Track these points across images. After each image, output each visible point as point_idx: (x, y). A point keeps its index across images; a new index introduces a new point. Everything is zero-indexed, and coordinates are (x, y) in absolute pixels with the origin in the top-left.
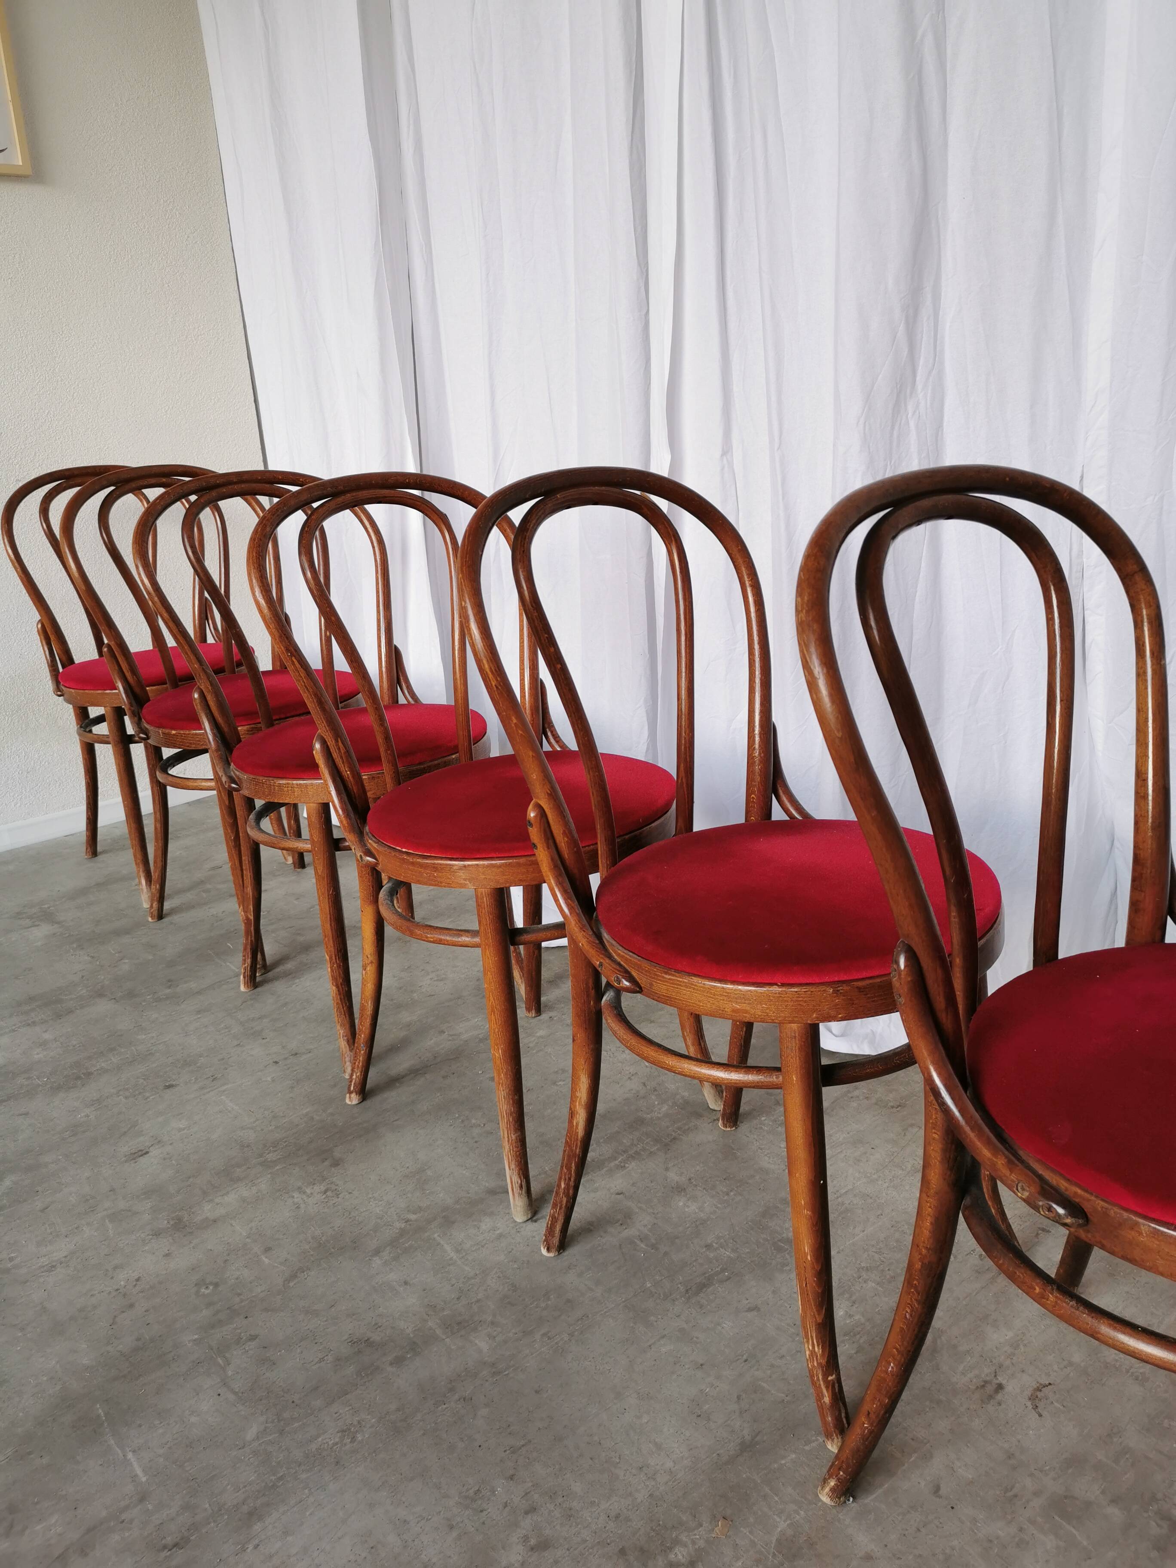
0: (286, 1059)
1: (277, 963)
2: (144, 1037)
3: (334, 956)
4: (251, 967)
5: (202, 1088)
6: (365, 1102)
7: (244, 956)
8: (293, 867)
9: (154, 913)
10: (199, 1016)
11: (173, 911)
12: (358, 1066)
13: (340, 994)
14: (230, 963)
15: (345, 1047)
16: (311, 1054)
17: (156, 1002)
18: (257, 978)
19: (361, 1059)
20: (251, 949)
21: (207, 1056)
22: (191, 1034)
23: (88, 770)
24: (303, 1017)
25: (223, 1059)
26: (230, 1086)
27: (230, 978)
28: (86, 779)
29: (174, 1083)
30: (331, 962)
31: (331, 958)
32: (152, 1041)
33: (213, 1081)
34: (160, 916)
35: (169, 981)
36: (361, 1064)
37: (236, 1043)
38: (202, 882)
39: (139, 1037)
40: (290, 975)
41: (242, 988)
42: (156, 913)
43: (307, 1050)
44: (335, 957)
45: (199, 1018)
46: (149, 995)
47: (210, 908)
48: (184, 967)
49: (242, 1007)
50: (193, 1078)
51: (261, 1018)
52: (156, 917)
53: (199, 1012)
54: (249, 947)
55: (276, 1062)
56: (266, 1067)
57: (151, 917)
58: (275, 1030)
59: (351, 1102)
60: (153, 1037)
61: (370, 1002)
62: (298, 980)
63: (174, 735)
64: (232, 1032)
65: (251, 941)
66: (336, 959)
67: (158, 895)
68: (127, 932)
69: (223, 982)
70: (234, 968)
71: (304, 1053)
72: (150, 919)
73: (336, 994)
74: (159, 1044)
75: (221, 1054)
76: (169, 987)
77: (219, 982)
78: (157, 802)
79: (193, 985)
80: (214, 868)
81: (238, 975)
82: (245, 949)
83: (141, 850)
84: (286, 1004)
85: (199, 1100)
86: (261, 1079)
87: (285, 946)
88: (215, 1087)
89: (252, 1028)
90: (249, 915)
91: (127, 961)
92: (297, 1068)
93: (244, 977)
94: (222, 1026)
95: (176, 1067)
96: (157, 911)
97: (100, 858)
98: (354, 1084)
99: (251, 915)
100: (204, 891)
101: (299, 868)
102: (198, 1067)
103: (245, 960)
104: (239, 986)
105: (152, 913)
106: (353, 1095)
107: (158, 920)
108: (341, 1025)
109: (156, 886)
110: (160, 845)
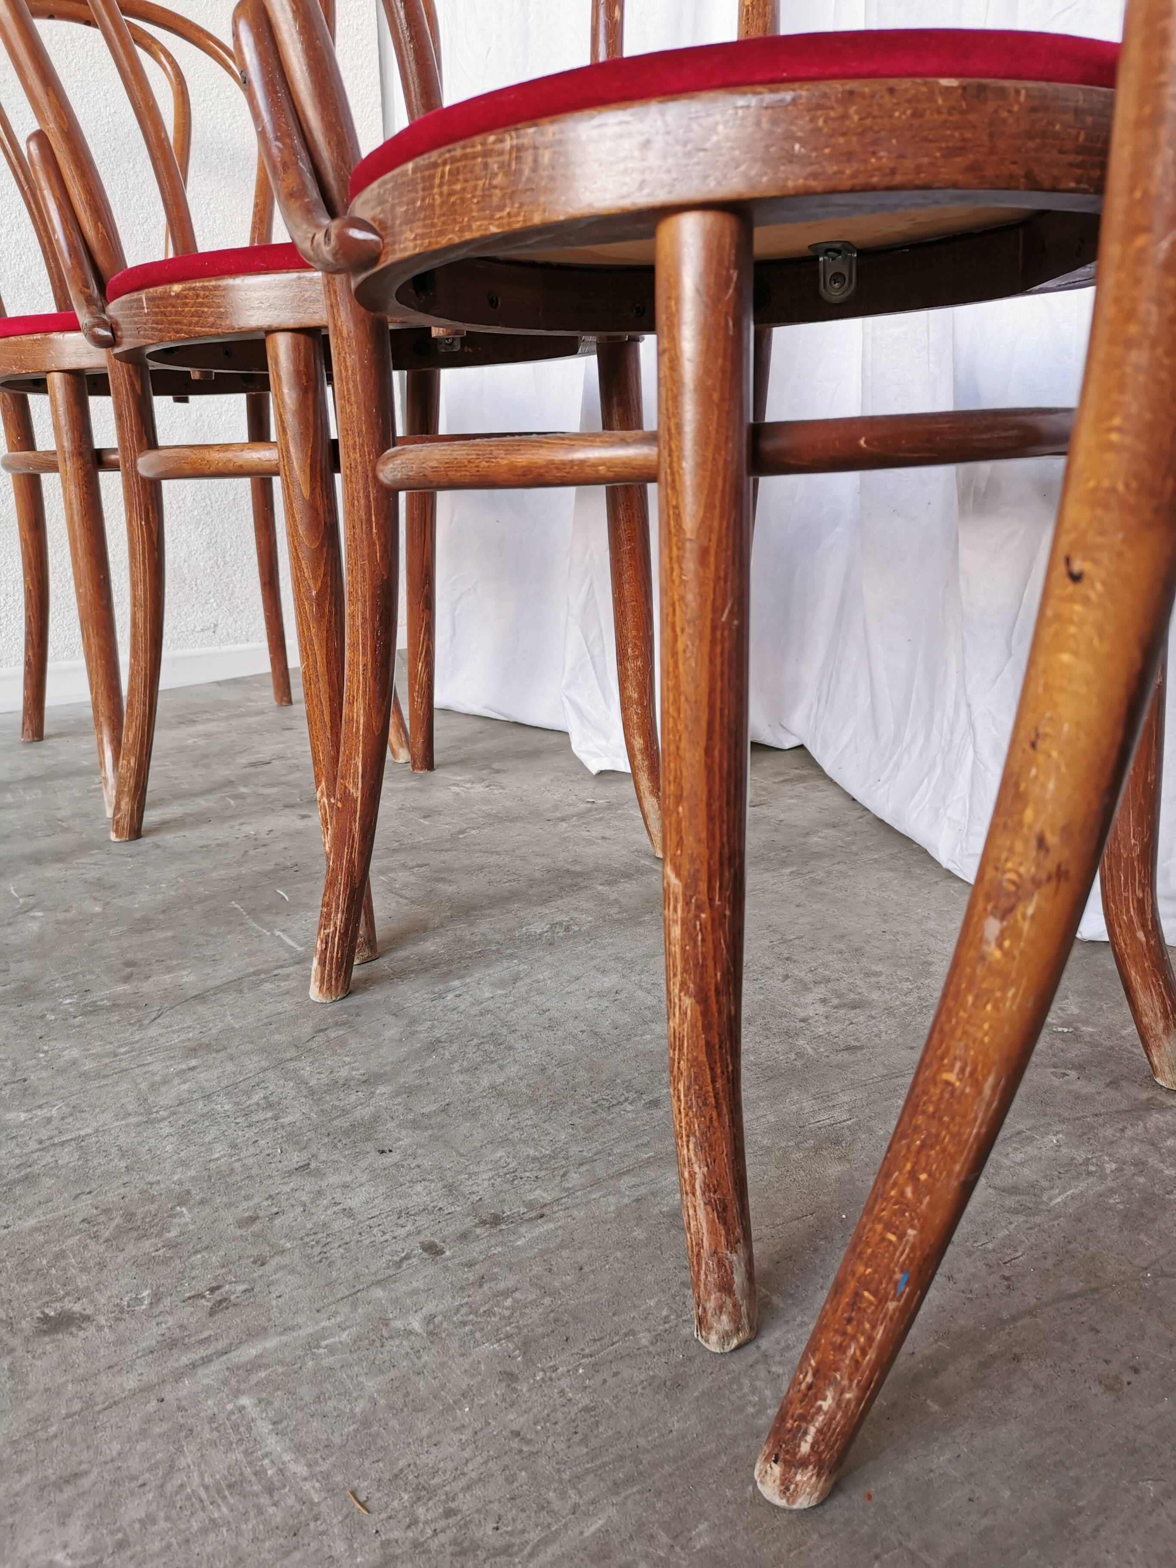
0: (464, 1236)
1: (399, 939)
2: (23, 1116)
3: (704, 876)
4: (344, 935)
5: (171, 1344)
6: (840, 1499)
7: (326, 904)
8: (410, 766)
9: (121, 823)
10: (193, 1063)
11: (163, 826)
12: (856, 1363)
13: (707, 1028)
14: (283, 931)
15: (713, 1232)
16: (545, 1227)
17: (84, 1014)
18: (354, 970)
19: (879, 1334)
20: (346, 885)
21: (202, 1202)
22: (163, 1119)
23: (30, 563)
24: (493, 1087)
25: (253, 1219)
26: (271, 1343)
27: (282, 967)
28: (25, 581)
29: (77, 1308)
30: (687, 903)
31: (690, 886)
32: (44, 1134)
33: (212, 1312)
34: (136, 832)
35: (129, 964)
36: (871, 1355)
37: (296, 1158)
38: (230, 783)
39: (10, 1116)
40: (434, 966)
41: (315, 993)
42: (126, 822)
43: (530, 1205)
44: (710, 881)
45: (193, 1068)
46: (70, 995)
47: (241, 824)
48: (169, 934)
49: (313, 1044)
50: (146, 1293)
51: (370, 1081)
52: (126, 832)
53: (193, 1051)
54: (342, 879)
55: (432, 1249)
56: (398, 1264)
57: (116, 831)
58: (415, 1125)
59: (791, 1499)
60: (49, 1120)
61: (991, 1080)
62: (456, 983)
63: (178, 296)
64: (287, 1120)
65: (350, 861)
66: (710, 888)
67: (132, 782)
68: (59, 857)
69: (263, 976)
70: (292, 944)
71: (522, 1220)
72: (113, 837)
73: (693, 1026)
74: (62, 1144)
75: (247, 1198)
76: (127, 979)
77: (254, 973)
78: (139, 558)
79: (188, 978)
80: (254, 765)
81: (302, 960)
82: (331, 884)
83: (109, 697)
84: (433, 1046)
85: (153, 1405)
86: (386, 1323)
87: (413, 902)
88: (221, 1345)
89: (345, 1112)
90: (350, 787)
91: (40, 914)
92: (510, 1281)
93: (322, 963)
94: (256, 1098)
95: (96, 1237)
96: (128, 819)
97: (47, 743)
98: (820, 1431)
99: (355, 784)
100: (231, 797)
101: (422, 769)
102: (172, 1245)
103: (327, 917)
104: (308, 988)
105: (118, 822)
106: (803, 1477)
107: (130, 840)
108: (700, 1146)
109: (129, 762)
110: (142, 664)
